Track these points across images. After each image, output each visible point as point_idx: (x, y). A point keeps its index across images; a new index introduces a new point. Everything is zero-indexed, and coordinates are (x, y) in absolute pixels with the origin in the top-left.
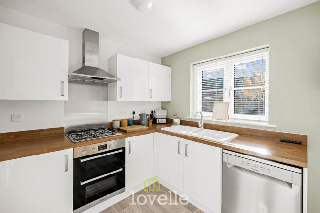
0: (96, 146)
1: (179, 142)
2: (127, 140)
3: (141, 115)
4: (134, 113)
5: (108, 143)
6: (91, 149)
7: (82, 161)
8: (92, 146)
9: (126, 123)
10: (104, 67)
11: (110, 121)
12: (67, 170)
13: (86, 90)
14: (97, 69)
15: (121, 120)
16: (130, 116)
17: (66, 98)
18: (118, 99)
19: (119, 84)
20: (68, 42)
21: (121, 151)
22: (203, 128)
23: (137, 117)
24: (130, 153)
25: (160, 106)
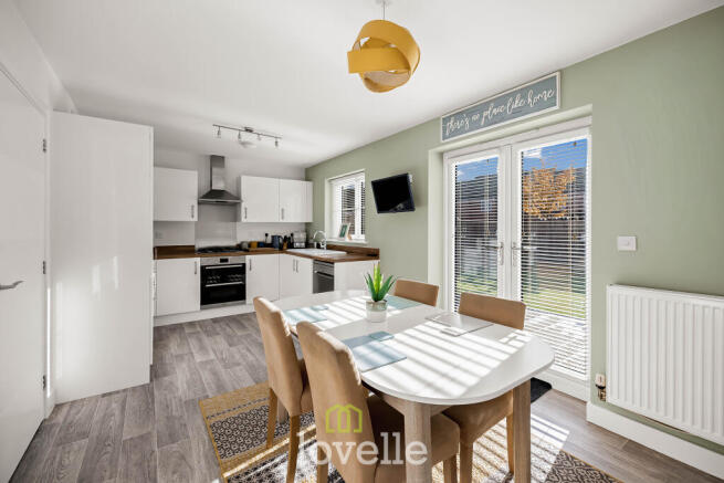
0: (219, 259)
2: (248, 257)
3: (273, 237)
4: (267, 235)
5: (229, 258)
6: (213, 261)
7: (207, 268)
8: (215, 258)
9: (255, 245)
10: (231, 190)
13: (212, 211)
15: (252, 242)
16: (261, 238)
17: (196, 219)
18: (243, 220)
19: (243, 205)
20: (196, 173)
21: (241, 266)
23: (269, 240)
24: (251, 270)
25: (303, 227)
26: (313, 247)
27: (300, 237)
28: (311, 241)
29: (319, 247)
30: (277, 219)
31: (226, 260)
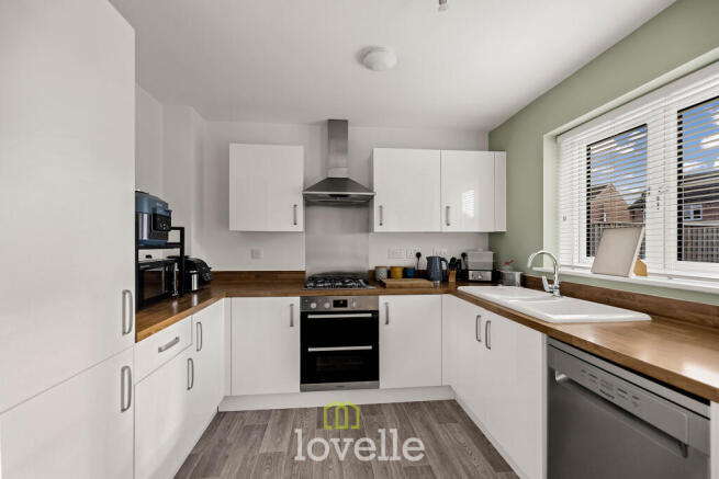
0: (331, 300)
1: (479, 317)
2: (383, 299)
3: (430, 259)
4: (418, 255)
5: (350, 299)
6: (325, 304)
7: (310, 317)
9: (399, 273)
11: (371, 267)
12: (292, 325)
14: (346, 179)
15: (392, 267)
16: (408, 261)
17: (300, 227)
18: (377, 228)
20: (302, 148)
21: (370, 315)
22: (557, 292)
23: (423, 265)
24: (387, 323)
25: (485, 242)
26: (512, 283)
27: (480, 260)
28: (505, 270)
29: (531, 283)
30: (437, 226)
31: (345, 304)
